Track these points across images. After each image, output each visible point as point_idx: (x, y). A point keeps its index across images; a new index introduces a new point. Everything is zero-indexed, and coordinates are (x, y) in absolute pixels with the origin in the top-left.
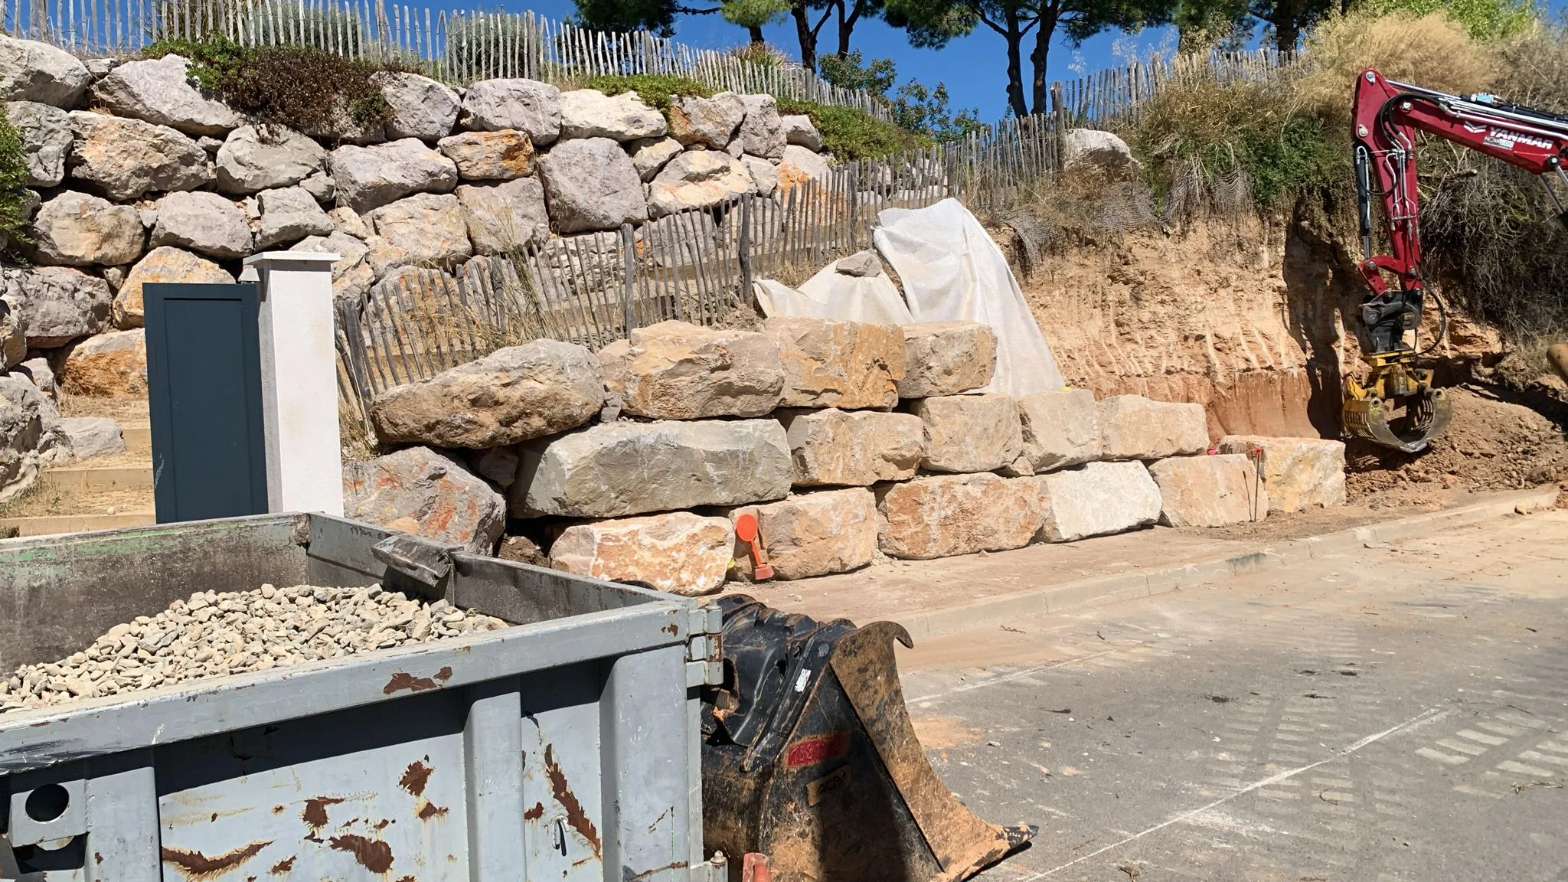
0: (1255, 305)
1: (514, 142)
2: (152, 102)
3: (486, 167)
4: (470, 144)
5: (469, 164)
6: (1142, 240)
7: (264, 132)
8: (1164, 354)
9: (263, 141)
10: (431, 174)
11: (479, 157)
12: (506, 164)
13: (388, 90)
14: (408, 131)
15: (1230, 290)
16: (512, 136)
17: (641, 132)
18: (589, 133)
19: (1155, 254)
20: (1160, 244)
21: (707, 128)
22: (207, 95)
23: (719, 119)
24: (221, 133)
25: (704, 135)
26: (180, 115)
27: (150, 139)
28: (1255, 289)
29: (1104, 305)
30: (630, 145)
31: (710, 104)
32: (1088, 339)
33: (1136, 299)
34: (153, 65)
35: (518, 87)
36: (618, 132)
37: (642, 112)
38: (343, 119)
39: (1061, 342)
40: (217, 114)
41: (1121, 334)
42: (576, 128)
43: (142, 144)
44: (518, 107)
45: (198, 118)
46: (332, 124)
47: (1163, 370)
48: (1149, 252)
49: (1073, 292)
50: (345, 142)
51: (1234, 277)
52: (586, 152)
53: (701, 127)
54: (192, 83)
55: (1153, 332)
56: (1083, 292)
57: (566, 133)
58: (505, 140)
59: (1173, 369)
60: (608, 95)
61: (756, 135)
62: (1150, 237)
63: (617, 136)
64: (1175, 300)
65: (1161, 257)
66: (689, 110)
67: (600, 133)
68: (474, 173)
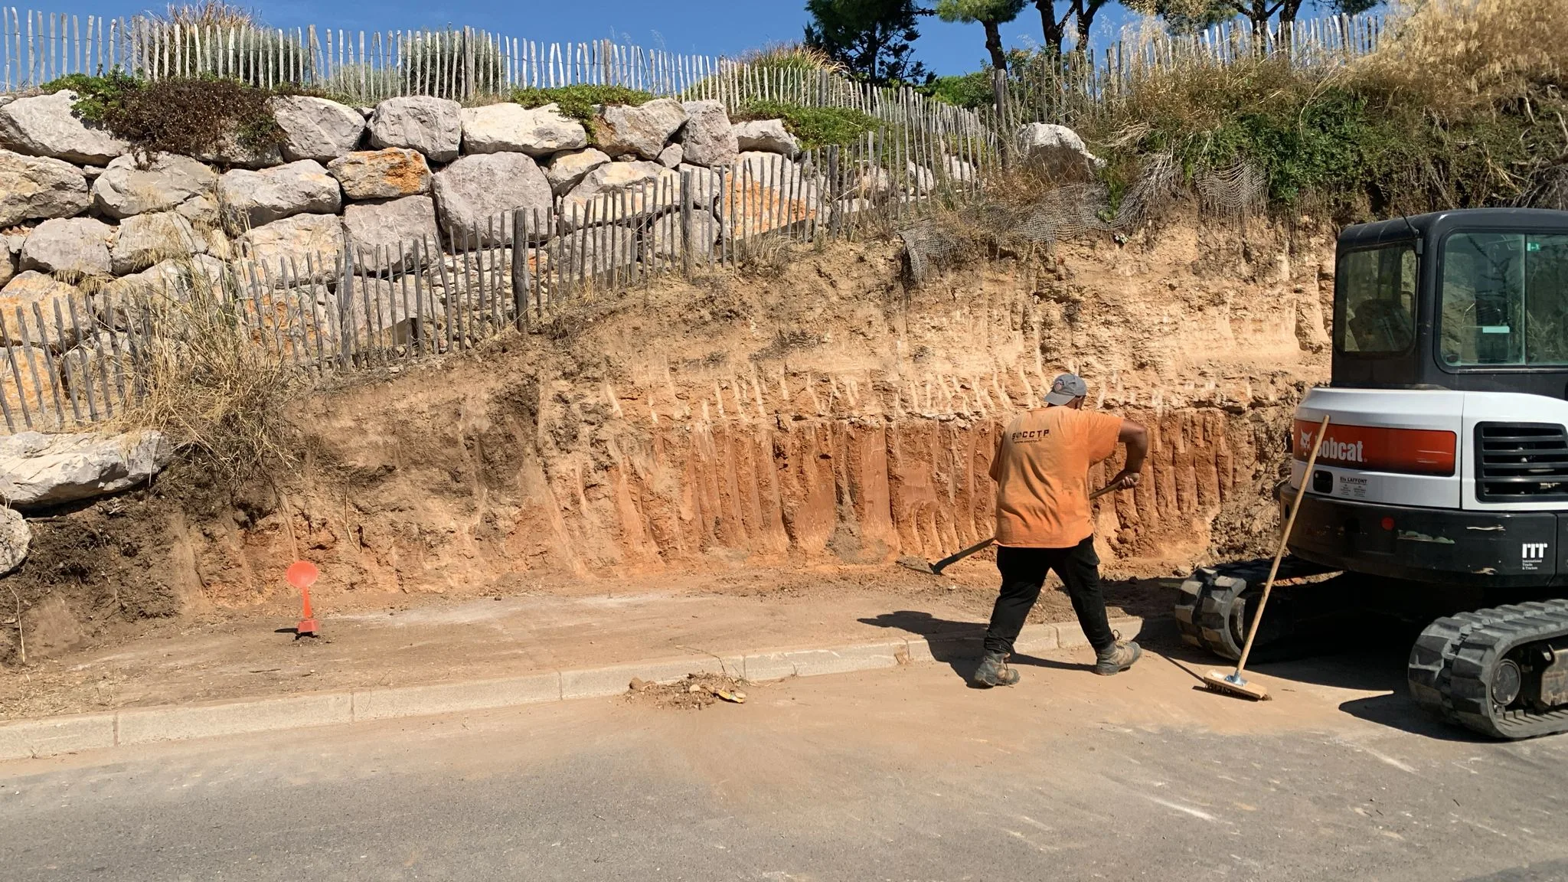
0: (1266, 326)
1: (397, 160)
2: (38, 135)
3: (369, 186)
4: (353, 163)
5: (351, 184)
6: (1082, 250)
7: (143, 158)
8: (1103, 386)
9: (140, 167)
10: (309, 195)
11: (361, 176)
12: (389, 181)
13: (281, 115)
14: (302, 153)
15: (1227, 309)
16: (396, 154)
17: (553, 145)
18: (492, 148)
19: (1098, 267)
20: (1109, 255)
21: (635, 138)
22: (87, 123)
23: (648, 128)
24: (102, 161)
25: (631, 145)
26: (63, 147)
27: (22, 170)
28: (1266, 307)
29: (1025, 327)
30: (545, 159)
31: (637, 113)
32: (998, 367)
33: (1070, 319)
34: (43, 101)
35: (415, 104)
36: (525, 146)
37: (557, 124)
38: (232, 146)
39: (956, 370)
40: (96, 142)
41: (1047, 361)
42: (477, 143)
43: (15, 176)
44: (413, 125)
45: (80, 149)
46: (220, 149)
47: (1100, 404)
48: (1089, 265)
49: (982, 313)
50: (235, 166)
51: (1232, 293)
52: (484, 167)
53: (627, 137)
54: (75, 114)
55: (1092, 359)
56: (995, 312)
57: (466, 148)
58: (388, 158)
59: (1113, 403)
60: (527, 108)
61: (697, 143)
62: (1092, 247)
63: (526, 150)
64: (1127, 321)
65: (1108, 271)
66: (614, 120)
67: (505, 147)
68: (357, 192)
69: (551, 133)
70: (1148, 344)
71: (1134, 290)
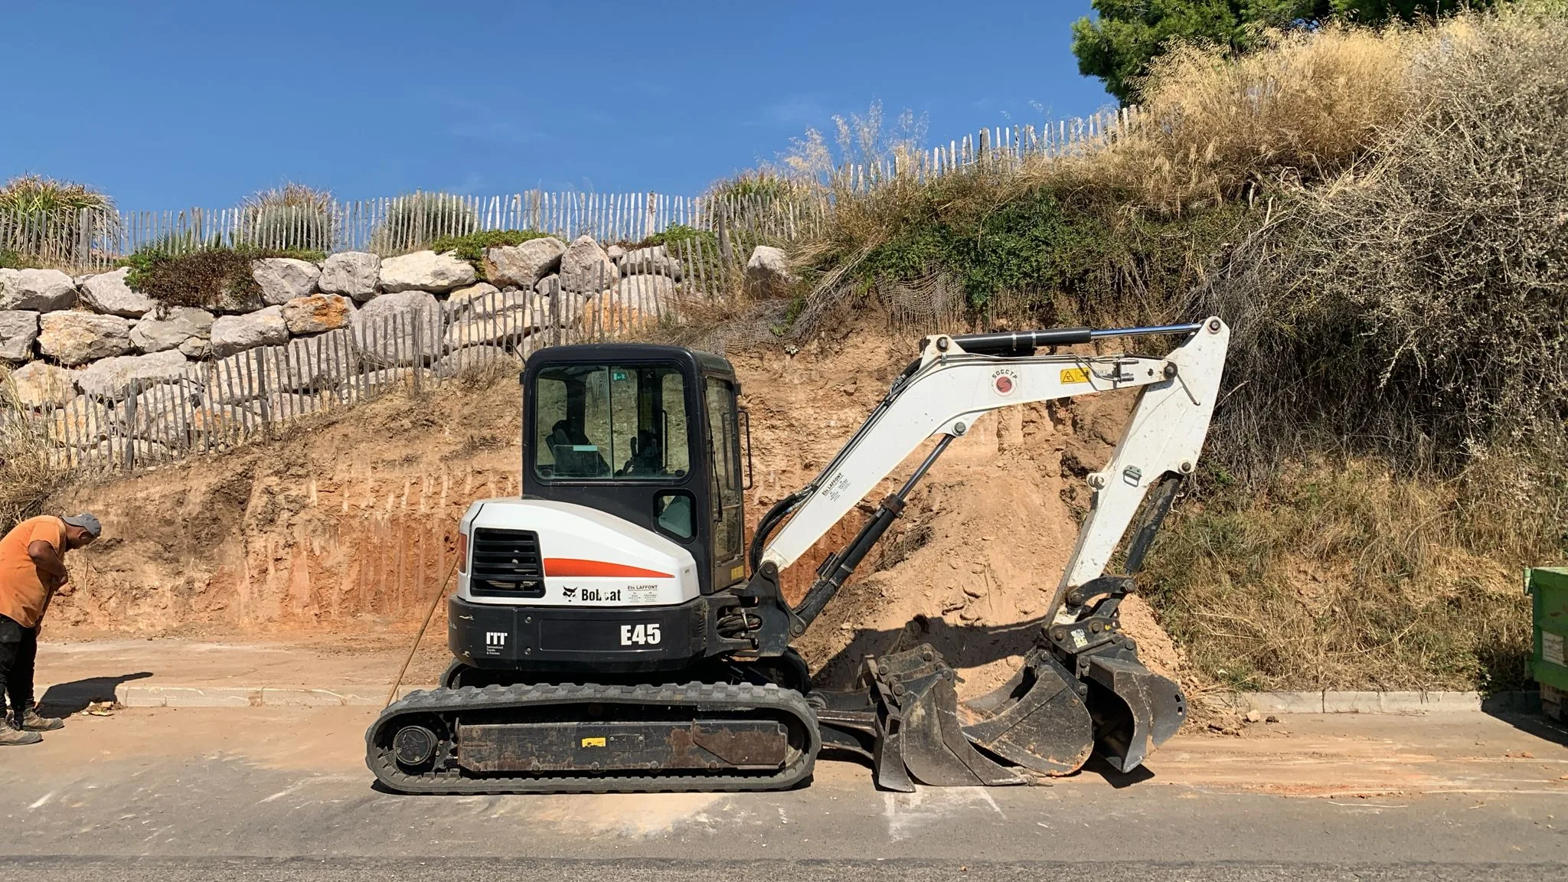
1: (320, 303)
2: (103, 302)
3: (306, 324)
4: (292, 308)
5: (293, 322)
6: (752, 362)
7: (161, 313)
9: (159, 318)
10: (261, 333)
11: (297, 317)
12: (316, 320)
13: (257, 273)
14: (271, 301)
16: (319, 299)
17: (445, 283)
18: (398, 288)
19: (766, 376)
20: (776, 365)
21: (512, 272)
22: (134, 290)
23: (523, 264)
24: (138, 315)
25: (510, 278)
26: (116, 307)
27: (84, 325)
30: (442, 294)
31: (514, 252)
34: (110, 276)
35: (344, 259)
36: (422, 285)
37: (449, 265)
38: (226, 299)
40: (139, 302)
42: (388, 285)
43: (79, 330)
44: (343, 274)
45: (127, 308)
46: (217, 301)
48: (757, 375)
50: (226, 313)
52: (389, 304)
53: (506, 272)
54: (126, 284)
57: (383, 290)
58: (314, 303)
60: (439, 253)
61: (568, 272)
62: (761, 359)
63: (425, 289)
64: (792, 425)
65: (775, 380)
66: (495, 259)
67: (407, 287)
68: (295, 329)
69: (443, 274)
70: (812, 446)
71: (802, 396)
